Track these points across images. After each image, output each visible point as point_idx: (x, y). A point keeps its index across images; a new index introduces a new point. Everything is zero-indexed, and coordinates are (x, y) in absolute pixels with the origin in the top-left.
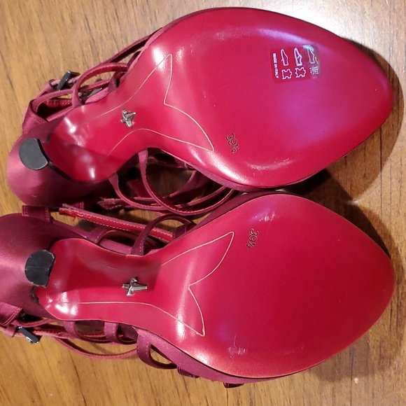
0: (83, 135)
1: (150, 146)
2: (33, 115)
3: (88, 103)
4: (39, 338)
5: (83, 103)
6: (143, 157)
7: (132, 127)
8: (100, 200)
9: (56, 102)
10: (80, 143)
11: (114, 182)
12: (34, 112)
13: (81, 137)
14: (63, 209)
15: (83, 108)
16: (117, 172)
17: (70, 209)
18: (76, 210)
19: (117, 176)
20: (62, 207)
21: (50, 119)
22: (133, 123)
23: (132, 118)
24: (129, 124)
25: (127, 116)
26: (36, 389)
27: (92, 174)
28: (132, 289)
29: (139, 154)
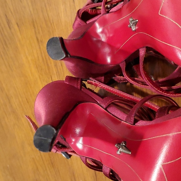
0: (106, 34)
1: (147, 46)
2: (78, 19)
3: (111, 12)
4: (70, 156)
5: (108, 12)
6: (142, 52)
7: (135, 31)
8: (115, 76)
9: (95, 11)
10: (103, 39)
11: (123, 66)
12: (79, 17)
13: (104, 35)
14: (90, 81)
15: (107, 15)
16: (125, 60)
17: (93, 81)
18: (97, 82)
19: (125, 63)
20: (89, 79)
21: (88, 22)
22: (137, 28)
23: (136, 24)
24: (134, 28)
25: (133, 22)
26: (74, 175)
27: (109, 60)
28: (121, 149)
29: (140, 50)
